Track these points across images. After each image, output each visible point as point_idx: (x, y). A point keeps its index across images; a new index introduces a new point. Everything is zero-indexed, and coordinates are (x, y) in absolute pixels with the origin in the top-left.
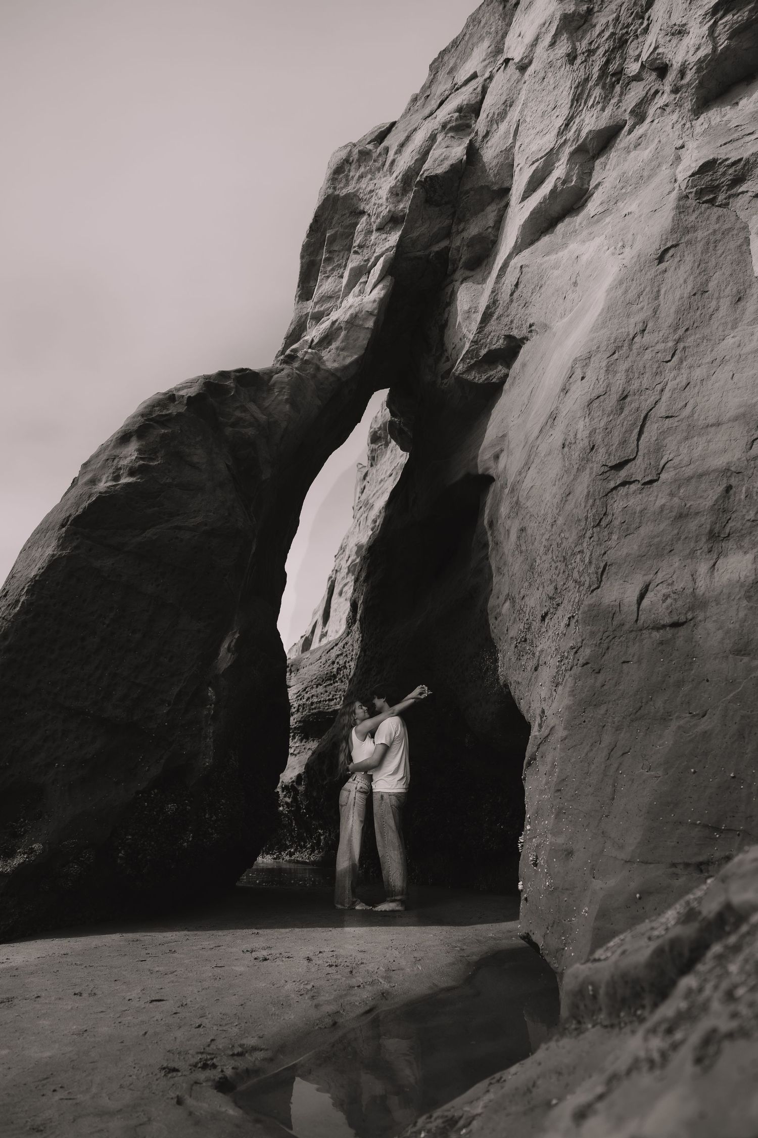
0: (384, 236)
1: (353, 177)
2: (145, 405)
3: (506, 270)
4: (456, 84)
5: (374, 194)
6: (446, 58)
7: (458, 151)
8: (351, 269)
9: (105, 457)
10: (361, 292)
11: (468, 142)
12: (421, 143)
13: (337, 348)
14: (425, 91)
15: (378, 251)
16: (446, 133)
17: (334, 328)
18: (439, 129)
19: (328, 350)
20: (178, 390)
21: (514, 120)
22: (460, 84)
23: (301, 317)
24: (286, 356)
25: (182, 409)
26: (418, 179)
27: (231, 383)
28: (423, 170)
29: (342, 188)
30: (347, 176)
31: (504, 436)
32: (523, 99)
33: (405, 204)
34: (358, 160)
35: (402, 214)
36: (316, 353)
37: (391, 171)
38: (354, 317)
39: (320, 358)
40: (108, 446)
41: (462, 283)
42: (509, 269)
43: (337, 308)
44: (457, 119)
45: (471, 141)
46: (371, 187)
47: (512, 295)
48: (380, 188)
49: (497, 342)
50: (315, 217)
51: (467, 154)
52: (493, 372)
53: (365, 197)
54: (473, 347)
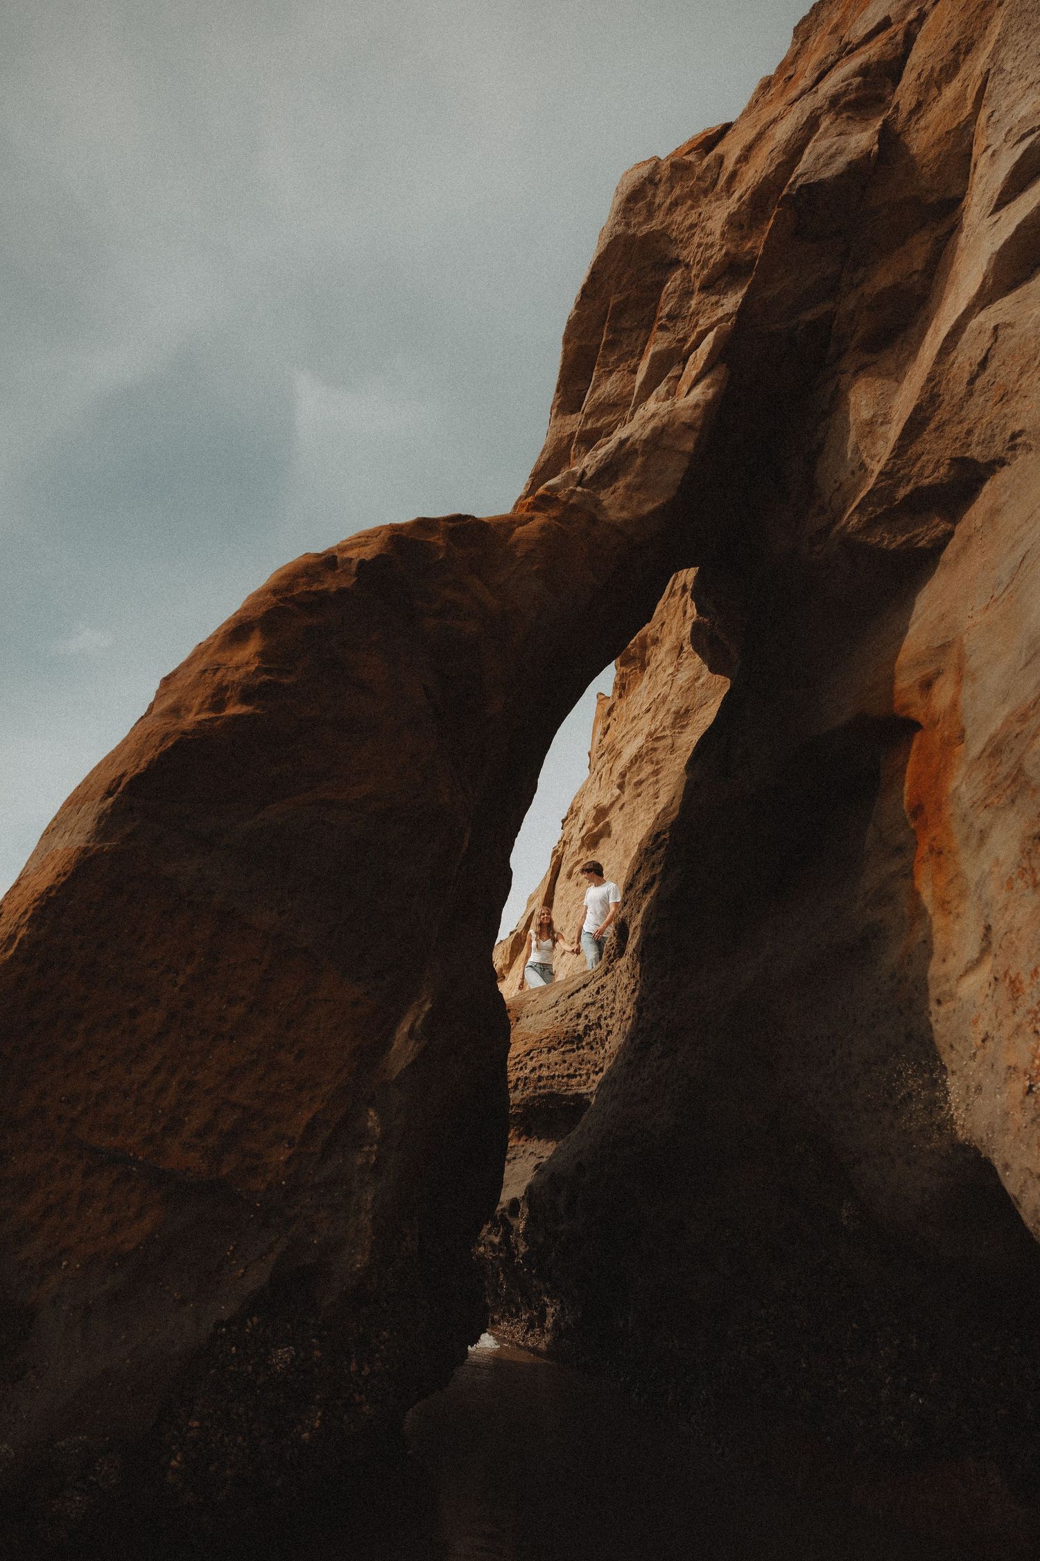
0: (714, 299)
1: (660, 206)
2: (281, 574)
3: (959, 339)
4: (847, 44)
5: (698, 230)
6: (824, 13)
7: (862, 139)
8: (654, 356)
9: (201, 667)
10: (671, 393)
11: (880, 123)
12: (790, 133)
13: (627, 487)
14: (786, 69)
15: (703, 323)
16: (838, 114)
17: (623, 451)
18: (825, 107)
19: (612, 488)
20: (343, 548)
21: (977, 72)
22: (855, 41)
23: (561, 440)
24: (536, 498)
25: (348, 582)
26: (784, 193)
27: (438, 539)
28: (794, 176)
29: (640, 224)
30: (651, 204)
31: (944, 648)
32: (997, 32)
33: (756, 242)
34: (669, 179)
35: (748, 258)
36: (589, 494)
37: (729, 188)
38: (659, 433)
39: (598, 503)
40: (208, 646)
41: (856, 374)
42: (965, 336)
43: (624, 422)
44: (858, 88)
45: (884, 121)
46: (692, 218)
47: (971, 382)
48: (710, 218)
49: (934, 472)
50: (592, 273)
51: (879, 142)
52: (921, 530)
53: (682, 236)
54: (883, 484)
